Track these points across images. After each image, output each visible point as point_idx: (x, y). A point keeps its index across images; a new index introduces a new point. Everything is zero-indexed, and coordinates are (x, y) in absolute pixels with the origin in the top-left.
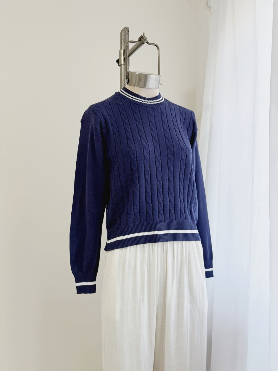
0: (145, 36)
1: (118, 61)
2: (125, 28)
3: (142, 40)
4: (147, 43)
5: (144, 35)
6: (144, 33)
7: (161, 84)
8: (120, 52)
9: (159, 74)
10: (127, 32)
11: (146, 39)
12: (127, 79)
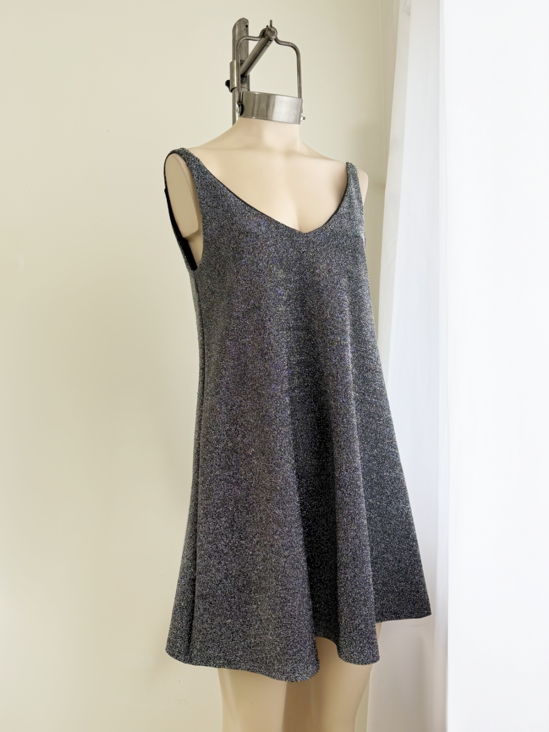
0: (273, 26)
1: (228, 83)
2: (240, 20)
3: (267, 36)
4: (277, 41)
5: (271, 25)
6: (271, 21)
7: (304, 118)
8: (232, 64)
9: (300, 96)
10: (244, 28)
11: (274, 32)
12: (239, 106)
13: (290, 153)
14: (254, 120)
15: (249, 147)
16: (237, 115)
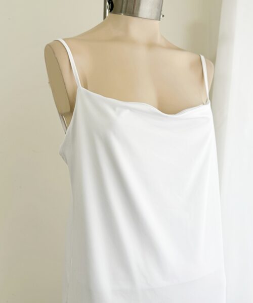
7: (163, 16)
12: (109, 4)
13: (151, 45)
14: (122, 16)
15: (116, 39)
16: (107, 11)
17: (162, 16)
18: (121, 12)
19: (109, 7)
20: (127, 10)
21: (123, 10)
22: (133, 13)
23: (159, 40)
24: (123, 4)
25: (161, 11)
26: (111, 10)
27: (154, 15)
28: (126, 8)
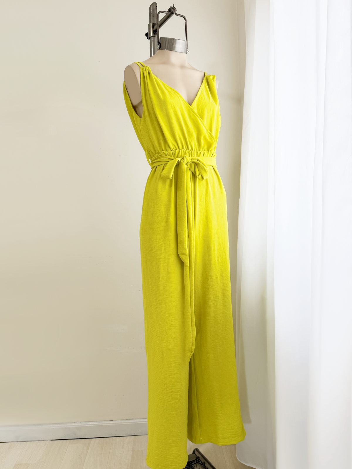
0: (174, 7)
1: (147, 35)
2: (153, 3)
3: (171, 11)
4: (176, 14)
6: (173, 4)
8: (149, 25)
9: (187, 40)
10: (155, 7)
11: (175, 10)
12: (159, 44)
13: (182, 67)
15: (164, 63)
17: (188, 51)
18: (165, 49)
19: (158, 46)
20: (168, 47)
21: (166, 47)
22: (172, 49)
23: (186, 65)
24: (166, 44)
25: (187, 48)
26: (160, 48)
27: (183, 50)
28: (168, 46)
